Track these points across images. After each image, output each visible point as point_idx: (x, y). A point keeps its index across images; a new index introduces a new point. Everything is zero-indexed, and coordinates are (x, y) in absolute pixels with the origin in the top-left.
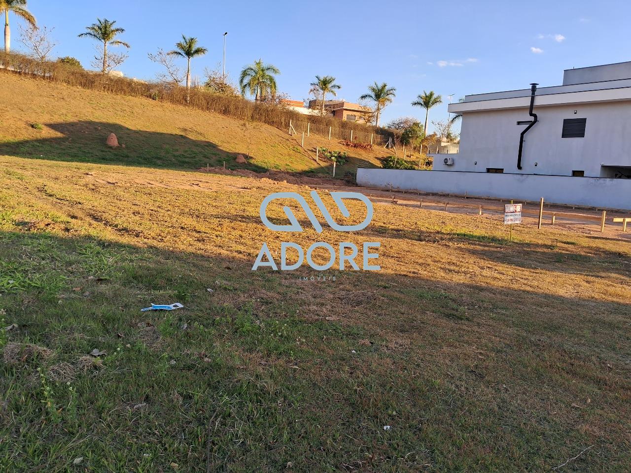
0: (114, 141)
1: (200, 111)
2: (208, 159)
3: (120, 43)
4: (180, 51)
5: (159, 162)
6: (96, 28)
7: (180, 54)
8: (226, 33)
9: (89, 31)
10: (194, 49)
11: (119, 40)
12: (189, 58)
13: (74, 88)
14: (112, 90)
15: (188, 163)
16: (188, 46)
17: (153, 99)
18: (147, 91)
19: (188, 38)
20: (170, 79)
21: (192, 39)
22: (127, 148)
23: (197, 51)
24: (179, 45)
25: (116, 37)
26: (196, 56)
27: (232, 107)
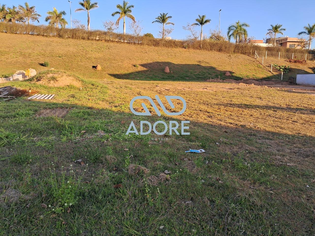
0: (167, 70)
1: (207, 52)
2: (210, 75)
3: (170, 23)
4: (197, 23)
5: (187, 78)
6: (160, 18)
7: (197, 24)
8: (221, 10)
9: (157, 20)
10: (204, 20)
11: (170, 22)
12: (202, 26)
13: (151, 47)
14: (167, 46)
15: (201, 78)
16: (201, 20)
17: (185, 48)
18: (182, 45)
19: (201, 16)
20: (193, 37)
21: (203, 16)
22: (173, 73)
23: (206, 22)
24: (197, 20)
25: (168, 21)
26: (205, 24)
27: (223, 48)
